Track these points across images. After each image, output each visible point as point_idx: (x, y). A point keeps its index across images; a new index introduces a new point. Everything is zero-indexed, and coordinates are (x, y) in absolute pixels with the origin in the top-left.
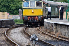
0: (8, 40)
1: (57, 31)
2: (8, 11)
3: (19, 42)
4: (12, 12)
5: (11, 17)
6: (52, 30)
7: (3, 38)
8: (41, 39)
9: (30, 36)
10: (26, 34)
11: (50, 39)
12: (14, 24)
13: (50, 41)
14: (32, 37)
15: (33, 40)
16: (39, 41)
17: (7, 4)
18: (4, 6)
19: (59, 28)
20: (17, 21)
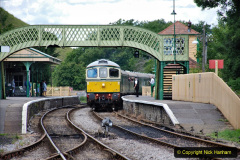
0: (70, 125)
1: (139, 114)
2: (70, 85)
3: (85, 128)
4: (76, 87)
5: (75, 94)
6: (132, 112)
7: (65, 122)
8: (117, 124)
9: (101, 120)
10: (96, 117)
11: (129, 124)
12: (79, 103)
13: (129, 128)
14: (104, 121)
15: (106, 125)
16: (114, 126)
17: (69, 75)
18: (66, 78)
19: (141, 109)
20: (83, 99)
